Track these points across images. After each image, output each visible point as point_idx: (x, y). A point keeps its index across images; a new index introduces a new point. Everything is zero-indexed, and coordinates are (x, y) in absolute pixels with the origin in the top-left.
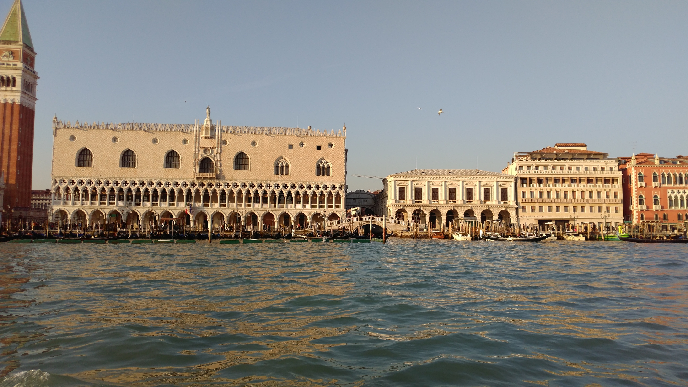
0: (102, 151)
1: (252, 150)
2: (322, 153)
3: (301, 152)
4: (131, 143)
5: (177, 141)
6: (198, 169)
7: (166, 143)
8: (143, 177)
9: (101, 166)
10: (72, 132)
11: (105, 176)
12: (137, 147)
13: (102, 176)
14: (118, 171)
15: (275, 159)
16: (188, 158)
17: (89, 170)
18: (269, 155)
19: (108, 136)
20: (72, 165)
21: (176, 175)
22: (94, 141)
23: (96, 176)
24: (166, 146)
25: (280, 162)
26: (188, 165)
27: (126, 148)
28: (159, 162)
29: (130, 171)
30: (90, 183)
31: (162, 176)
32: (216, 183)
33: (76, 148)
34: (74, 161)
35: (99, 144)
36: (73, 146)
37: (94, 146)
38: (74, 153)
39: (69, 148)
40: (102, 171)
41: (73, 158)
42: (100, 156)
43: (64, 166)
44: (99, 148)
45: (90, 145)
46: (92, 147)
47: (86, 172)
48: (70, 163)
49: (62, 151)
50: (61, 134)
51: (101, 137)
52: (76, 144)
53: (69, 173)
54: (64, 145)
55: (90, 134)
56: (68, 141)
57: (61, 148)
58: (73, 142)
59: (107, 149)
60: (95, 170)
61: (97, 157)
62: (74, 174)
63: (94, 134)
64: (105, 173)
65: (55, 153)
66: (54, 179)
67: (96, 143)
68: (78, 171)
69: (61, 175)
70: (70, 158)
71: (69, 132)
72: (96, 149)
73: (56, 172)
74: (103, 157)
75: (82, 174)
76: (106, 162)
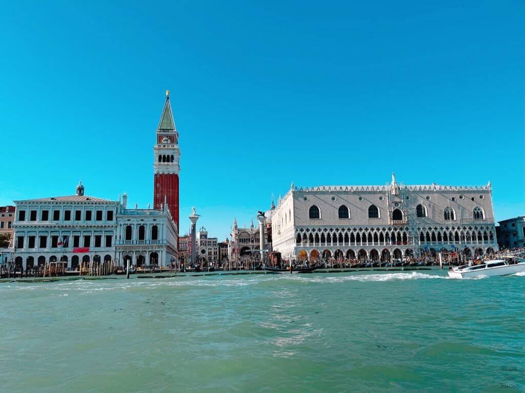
1: (427, 202)
2: (476, 203)
3: (461, 202)
4: (345, 201)
5: (376, 198)
6: (392, 218)
8: (355, 225)
11: (329, 225)
12: (349, 203)
14: (338, 221)
15: (443, 209)
16: (384, 210)
17: (318, 221)
18: (439, 205)
19: (328, 196)
20: (307, 218)
21: (377, 222)
23: (324, 225)
24: (368, 201)
25: (447, 210)
26: (385, 215)
27: (341, 205)
28: (365, 214)
29: (346, 221)
30: (320, 230)
31: (367, 223)
32: (405, 227)
33: (308, 205)
34: (307, 215)
35: (323, 202)
36: (306, 204)
37: (320, 203)
38: (307, 209)
39: (304, 206)
40: (327, 222)
41: (307, 213)
42: (325, 210)
43: (302, 218)
44: (323, 205)
45: (317, 203)
46: (318, 205)
47: (317, 223)
48: (305, 216)
49: (299, 208)
50: (298, 196)
51: (324, 197)
52: (308, 203)
53: (306, 223)
54: (300, 204)
55: (317, 195)
56: (302, 201)
57: (298, 206)
58: (306, 202)
59: (329, 206)
60: (322, 221)
61: (322, 212)
62: (308, 224)
63: (319, 195)
64: (329, 223)
65: (295, 209)
66: (296, 228)
67: (321, 201)
68: (311, 222)
69: (300, 225)
70: (305, 213)
71: (302, 194)
72: (321, 206)
73: (296, 223)
74: (327, 211)
75: (314, 223)
76: (329, 215)
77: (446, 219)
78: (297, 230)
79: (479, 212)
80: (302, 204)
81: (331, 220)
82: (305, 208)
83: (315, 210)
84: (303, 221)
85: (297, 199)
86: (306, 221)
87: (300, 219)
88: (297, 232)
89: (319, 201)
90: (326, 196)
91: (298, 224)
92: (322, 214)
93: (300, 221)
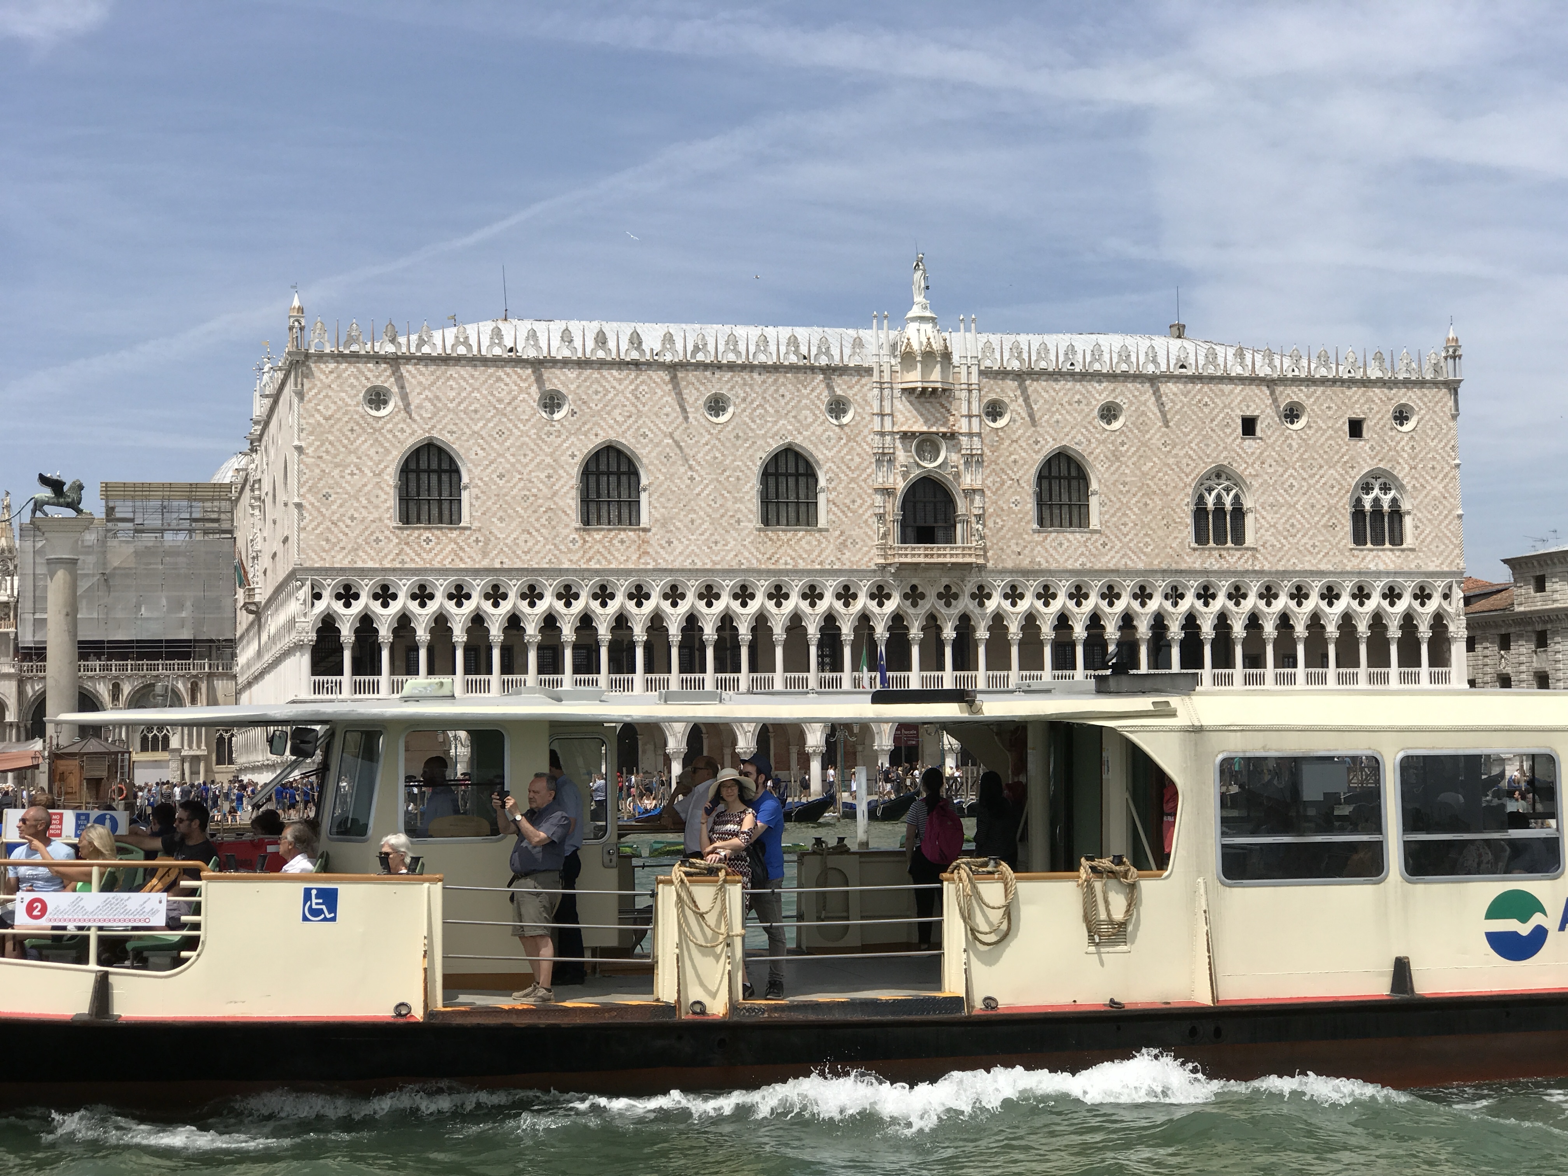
0: (499, 455)
1: (1104, 441)
2: (1372, 448)
3: (1290, 446)
4: (620, 419)
5: (807, 407)
6: (896, 530)
7: (761, 417)
8: (677, 565)
9: (501, 519)
10: (371, 374)
11: (518, 565)
12: (645, 436)
13: (506, 563)
14: (574, 541)
15: (1191, 481)
16: (852, 480)
17: (451, 540)
18: (1171, 461)
19: (521, 390)
20: (380, 520)
21: (809, 552)
22: (465, 411)
23: (485, 564)
24: (760, 427)
25: (1210, 490)
26: (854, 512)
27: (599, 440)
28: (736, 500)
29: (622, 542)
30: (459, 595)
31: (751, 558)
32: (970, 587)
33: (390, 442)
34: (386, 501)
35: (485, 425)
36: (381, 433)
37: (468, 432)
38: (386, 467)
39: (364, 444)
40: (506, 545)
41: (382, 489)
42: (494, 476)
43: (349, 522)
44: (487, 442)
45: (451, 427)
46: (458, 439)
47: (442, 550)
48: (370, 507)
49: (335, 456)
50: (327, 381)
51: (492, 394)
52: (390, 426)
53: (372, 553)
54: (340, 430)
55: (448, 379)
56: (357, 412)
57: (331, 443)
58: (380, 418)
59: (521, 447)
60: (477, 541)
61: (480, 483)
62: (390, 557)
63: (465, 380)
64: (519, 552)
65: (307, 466)
66: (309, 583)
67: (472, 419)
68: (407, 544)
69: (337, 565)
70: (369, 487)
71: (359, 370)
72: (476, 448)
73: (314, 551)
74: (508, 481)
75: (424, 555)
76: (520, 504)
77: (1201, 537)
78: (317, 596)
79: (1386, 501)
80: (352, 430)
81: (529, 533)
82: (376, 458)
83: (440, 472)
84: (360, 541)
85: (321, 400)
86: (377, 541)
87: (340, 524)
88: (313, 604)
89: (462, 415)
90: (507, 385)
91: (324, 555)
92: (477, 498)
93: (336, 536)
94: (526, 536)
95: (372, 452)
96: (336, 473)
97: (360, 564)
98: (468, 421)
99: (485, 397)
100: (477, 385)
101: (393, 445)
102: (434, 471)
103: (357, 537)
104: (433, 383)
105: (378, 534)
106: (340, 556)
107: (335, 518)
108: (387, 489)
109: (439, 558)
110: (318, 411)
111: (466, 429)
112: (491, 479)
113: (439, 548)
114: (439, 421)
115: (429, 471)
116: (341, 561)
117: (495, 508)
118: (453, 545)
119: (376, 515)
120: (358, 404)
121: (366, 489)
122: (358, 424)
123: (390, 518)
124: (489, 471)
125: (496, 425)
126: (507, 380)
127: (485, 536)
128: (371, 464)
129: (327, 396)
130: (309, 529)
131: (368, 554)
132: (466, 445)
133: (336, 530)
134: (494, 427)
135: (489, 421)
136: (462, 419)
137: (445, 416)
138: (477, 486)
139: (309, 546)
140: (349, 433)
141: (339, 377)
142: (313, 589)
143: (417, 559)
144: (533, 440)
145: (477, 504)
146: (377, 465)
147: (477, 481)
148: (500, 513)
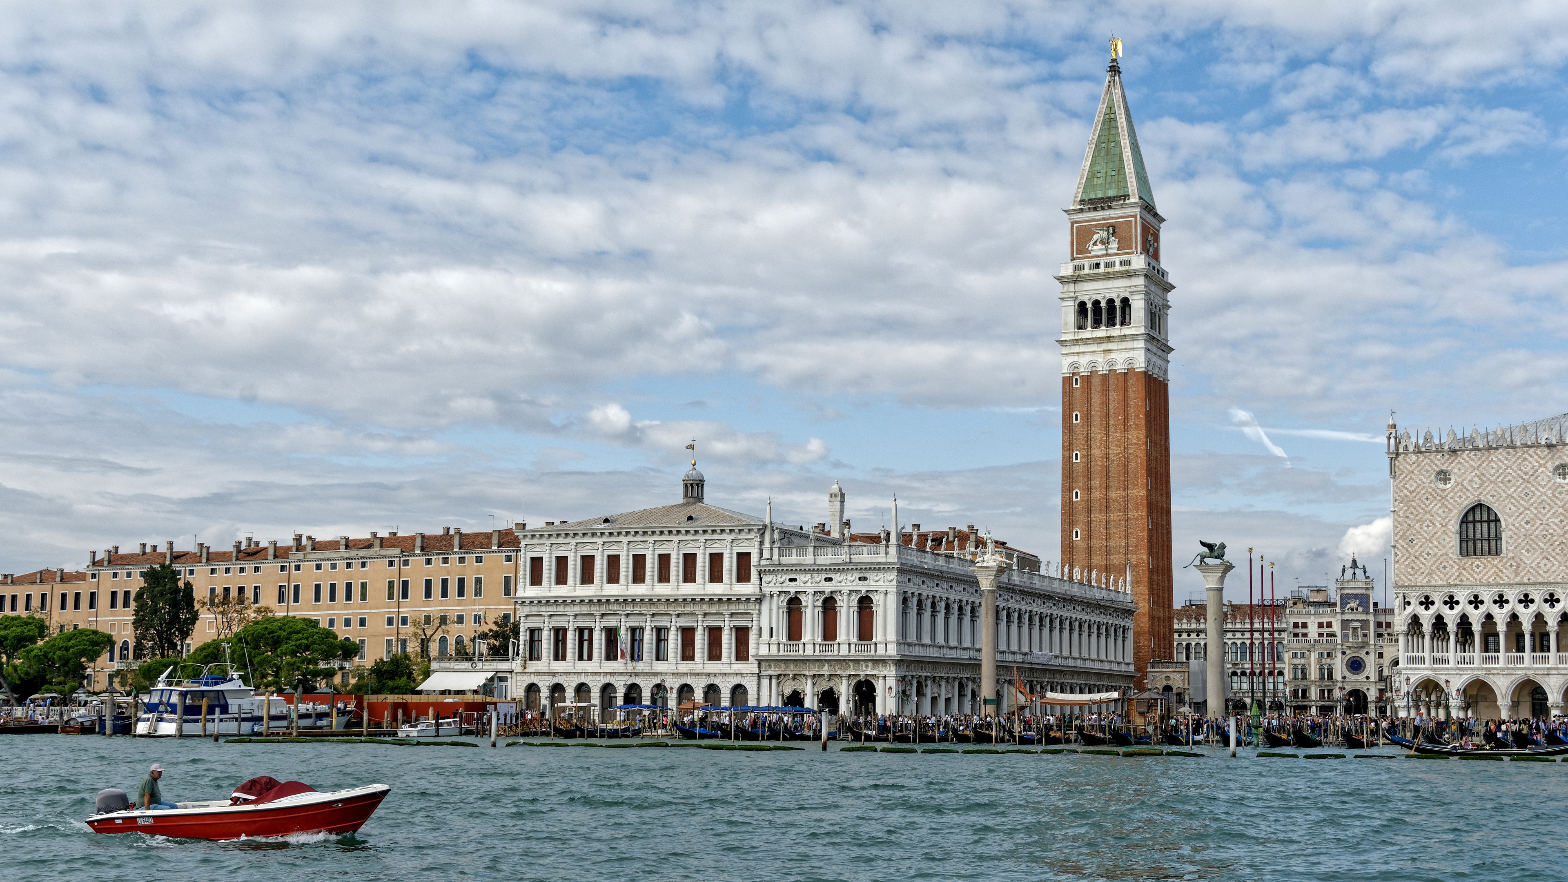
0: (1526, 509)
9: (1528, 551)
10: (1439, 462)
11: (1540, 580)
13: (1533, 580)
17: (1493, 566)
19: (1541, 466)
20: (1446, 554)
22: (1502, 482)
23: (1517, 580)
33: (1451, 504)
34: (1450, 542)
35: (1516, 490)
36: (1447, 500)
37: (1504, 495)
38: (1450, 521)
39: (1435, 506)
40: (1532, 568)
41: (1447, 534)
42: (1523, 523)
43: (1426, 556)
44: (1517, 501)
45: (1493, 492)
46: (1498, 500)
47: (1487, 573)
48: (1440, 547)
49: (1417, 515)
50: (1411, 469)
51: (1520, 470)
52: (1452, 494)
53: (1441, 575)
54: (1420, 499)
55: (1490, 462)
56: (1430, 487)
57: (1414, 508)
58: (1445, 490)
59: (1541, 503)
60: (1511, 566)
61: (1513, 528)
62: (1453, 578)
63: (1502, 462)
64: (1541, 572)
65: (1399, 522)
66: (1401, 595)
67: (1506, 486)
68: (1464, 569)
69: (1419, 584)
70: (1439, 534)
71: (1431, 461)
72: (1510, 505)
73: (1404, 575)
74: (1532, 526)
75: (1476, 576)
76: (1540, 540)
78: (1408, 603)
80: (1427, 499)
81: (1548, 559)
82: (1443, 515)
83: (1489, 521)
84: (1433, 568)
85: (1408, 481)
86: (1445, 567)
87: (1421, 558)
88: (1405, 609)
89: (1500, 485)
90: (1530, 462)
91: (1410, 577)
92: (1511, 537)
93: (1418, 566)
94: (1545, 561)
95: (1440, 512)
96: (1417, 526)
97: (1433, 583)
98: (1504, 488)
99: (1515, 471)
100: (1509, 464)
101: (1454, 507)
102: (1485, 521)
103: (1432, 565)
104: (1480, 465)
105: (1445, 563)
106: (1421, 578)
107: (1417, 554)
108: (1451, 534)
109: (1485, 578)
110: (1406, 488)
111: (1503, 494)
112: (1521, 525)
113: (1485, 571)
114: (1484, 490)
115: (1481, 522)
116: (1421, 580)
117: (1523, 544)
118: (1495, 569)
119: (1444, 551)
120: (1431, 482)
121: (1437, 535)
122: (1431, 494)
123: (1453, 553)
124: (1519, 520)
125: (1523, 489)
126: (1531, 459)
127: (1516, 562)
128: (1439, 519)
129: (1411, 478)
130: (1401, 561)
131: (1439, 576)
132: (1503, 504)
133: (1418, 562)
134: (1521, 491)
135: (1518, 487)
136: (1500, 487)
137: (1488, 486)
138: (1510, 530)
139: (1401, 572)
140: (1425, 501)
141: (1418, 466)
142: (1405, 598)
143: (1471, 579)
144: (1550, 498)
145: (1511, 541)
146: (1444, 519)
147: (1510, 526)
148: (1527, 547)
